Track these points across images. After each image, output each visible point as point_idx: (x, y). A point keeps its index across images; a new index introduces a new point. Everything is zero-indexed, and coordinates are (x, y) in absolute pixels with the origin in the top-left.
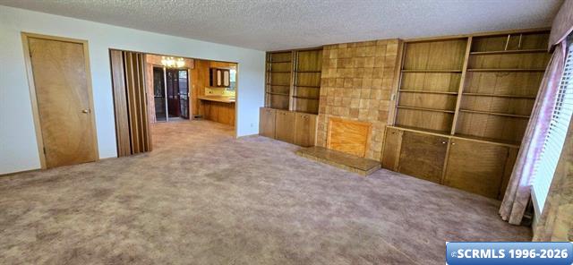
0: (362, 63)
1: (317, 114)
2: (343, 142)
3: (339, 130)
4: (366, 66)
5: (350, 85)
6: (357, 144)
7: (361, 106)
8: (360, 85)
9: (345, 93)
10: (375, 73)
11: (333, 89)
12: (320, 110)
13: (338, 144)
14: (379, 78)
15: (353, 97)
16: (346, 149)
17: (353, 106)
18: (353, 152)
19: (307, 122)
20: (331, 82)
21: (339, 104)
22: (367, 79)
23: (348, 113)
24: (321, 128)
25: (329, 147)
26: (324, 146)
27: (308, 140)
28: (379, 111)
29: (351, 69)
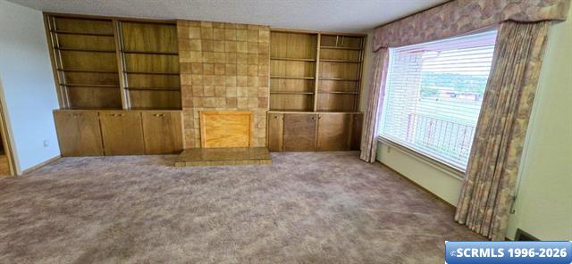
0: (234, 48)
1: (181, 109)
2: (223, 137)
3: (215, 124)
4: (239, 50)
5: (222, 72)
6: (240, 136)
7: (239, 94)
8: (235, 72)
9: (218, 81)
10: (250, 59)
11: (200, 77)
12: (183, 104)
13: (217, 140)
14: (254, 64)
15: (228, 86)
16: (228, 143)
17: (230, 95)
18: (236, 145)
19: (166, 121)
20: (196, 68)
21: (212, 94)
22: (242, 66)
23: (224, 102)
24: (189, 125)
25: (206, 146)
26: (197, 146)
27: (172, 144)
28: (259, 98)
29: (221, 51)
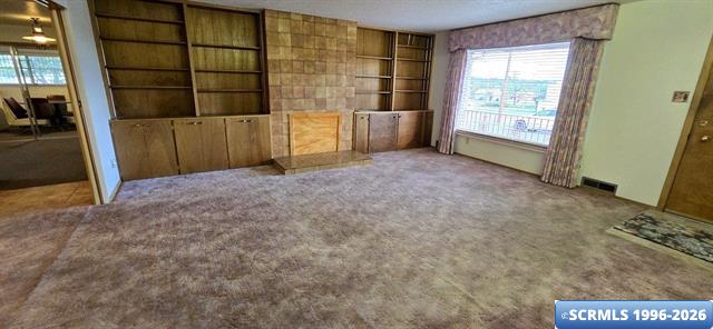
0: (323, 44)
1: (269, 113)
2: (312, 142)
3: (305, 128)
4: (328, 48)
5: (312, 70)
6: (328, 139)
7: (328, 95)
8: (324, 70)
9: (307, 81)
10: (338, 56)
11: (289, 76)
12: (272, 107)
13: (306, 146)
14: (342, 62)
15: (317, 86)
16: (317, 149)
17: (319, 96)
18: (324, 150)
19: (253, 127)
20: (286, 65)
21: (301, 95)
22: (331, 63)
23: (313, 104)
24: (277, 132)
25: (295, 153)
26: (286, 154)
27: (260, 154)
28: (347, 99)
29: (311, 47)
